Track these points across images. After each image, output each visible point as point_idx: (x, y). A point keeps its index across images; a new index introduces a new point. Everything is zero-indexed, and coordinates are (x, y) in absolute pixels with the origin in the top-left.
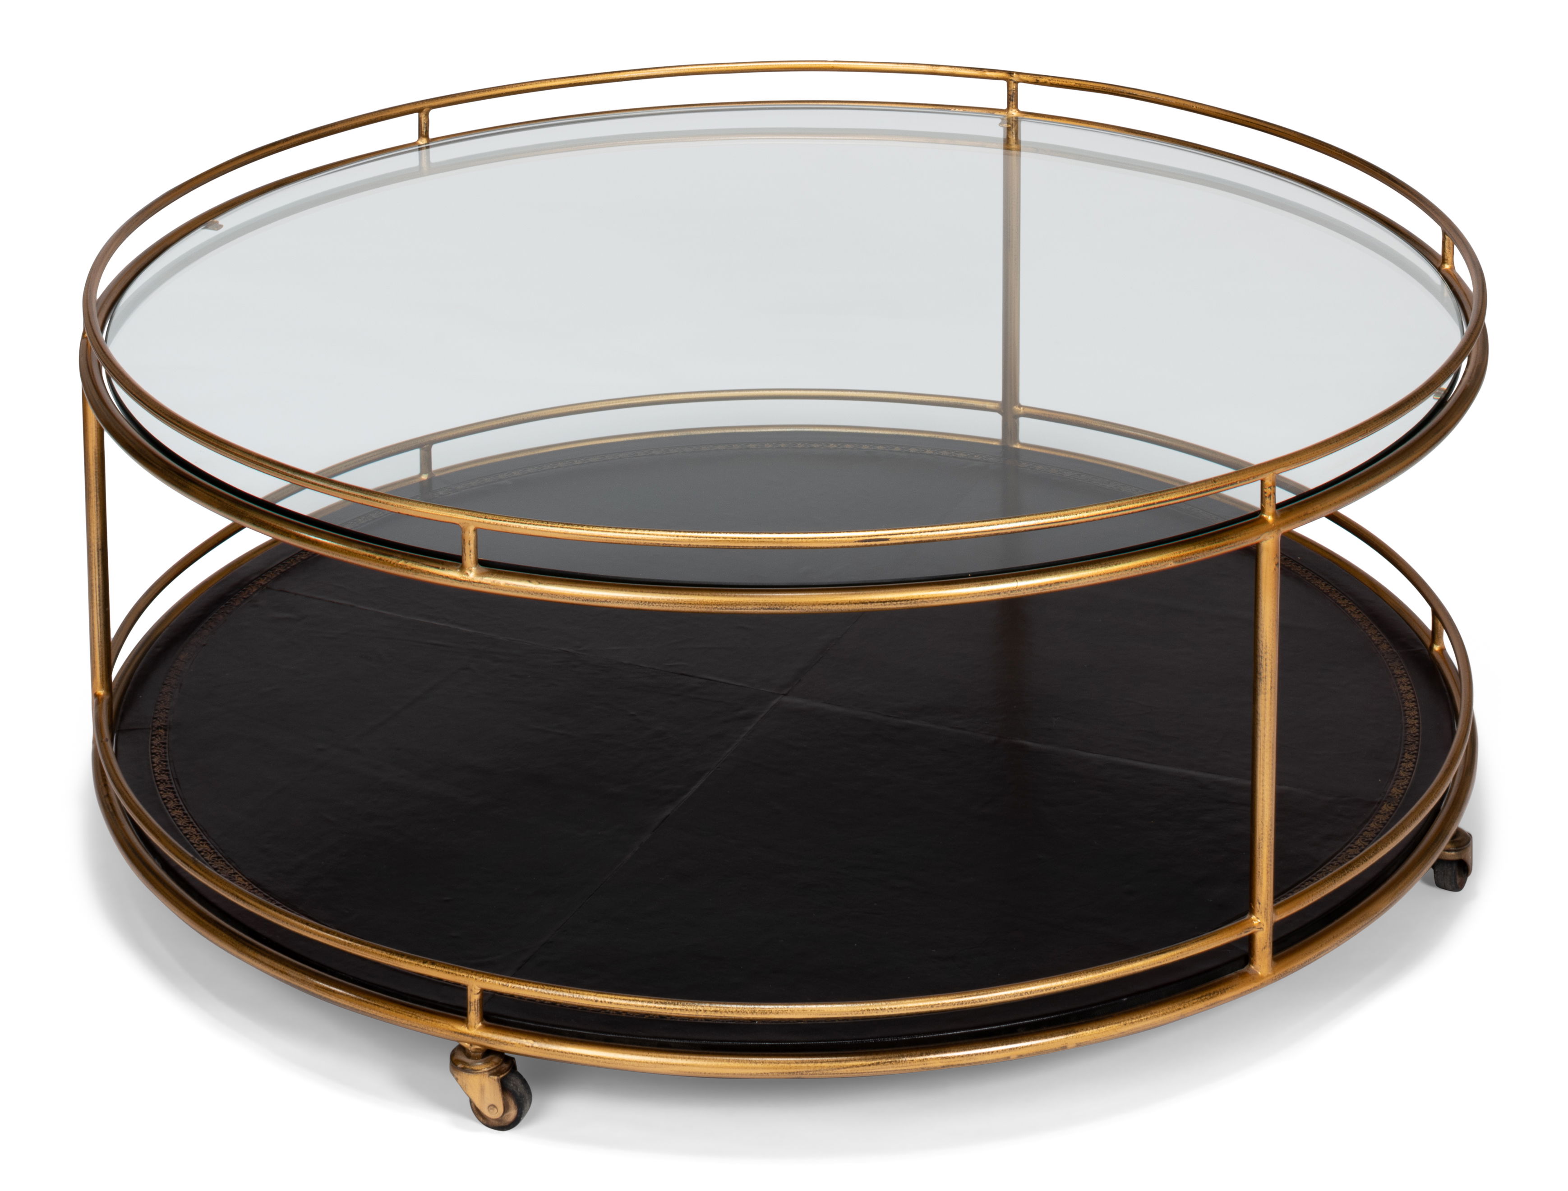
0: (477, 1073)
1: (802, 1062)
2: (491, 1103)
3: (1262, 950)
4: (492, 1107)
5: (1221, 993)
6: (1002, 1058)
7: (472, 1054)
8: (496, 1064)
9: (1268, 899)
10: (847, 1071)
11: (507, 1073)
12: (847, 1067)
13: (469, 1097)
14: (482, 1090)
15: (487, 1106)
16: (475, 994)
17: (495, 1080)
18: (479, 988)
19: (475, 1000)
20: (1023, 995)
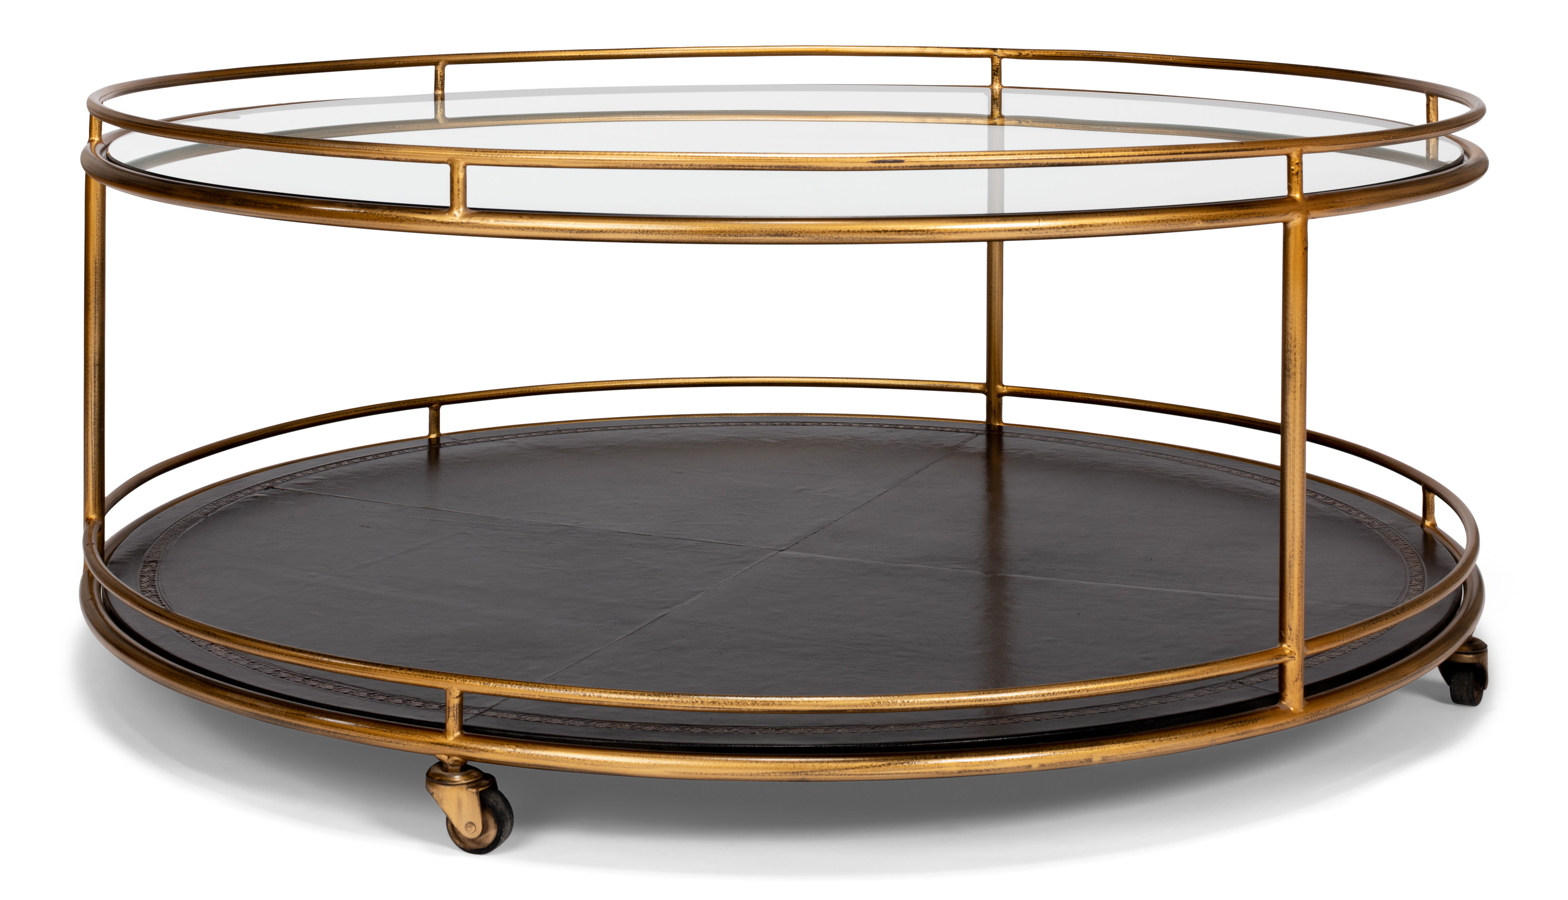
0: (454, 785)
1: (807, 762)
2: (472, 821)
3: (1294, 683)
4: (469, 825)
5: (1253, 723)
6: (1023, 766)
7: (450, 767)
8: (475, 777)
9: (1299, 625)
10: (856, 772)
11: (488, 787)
12: (856, 768)
13: (446, 814)
14: (460, 805)
15: (465, 823)
16: (454, 698)
17: (473, 793)
18: (459, 691)
19: (454, 705)
20: (1045, 696)
